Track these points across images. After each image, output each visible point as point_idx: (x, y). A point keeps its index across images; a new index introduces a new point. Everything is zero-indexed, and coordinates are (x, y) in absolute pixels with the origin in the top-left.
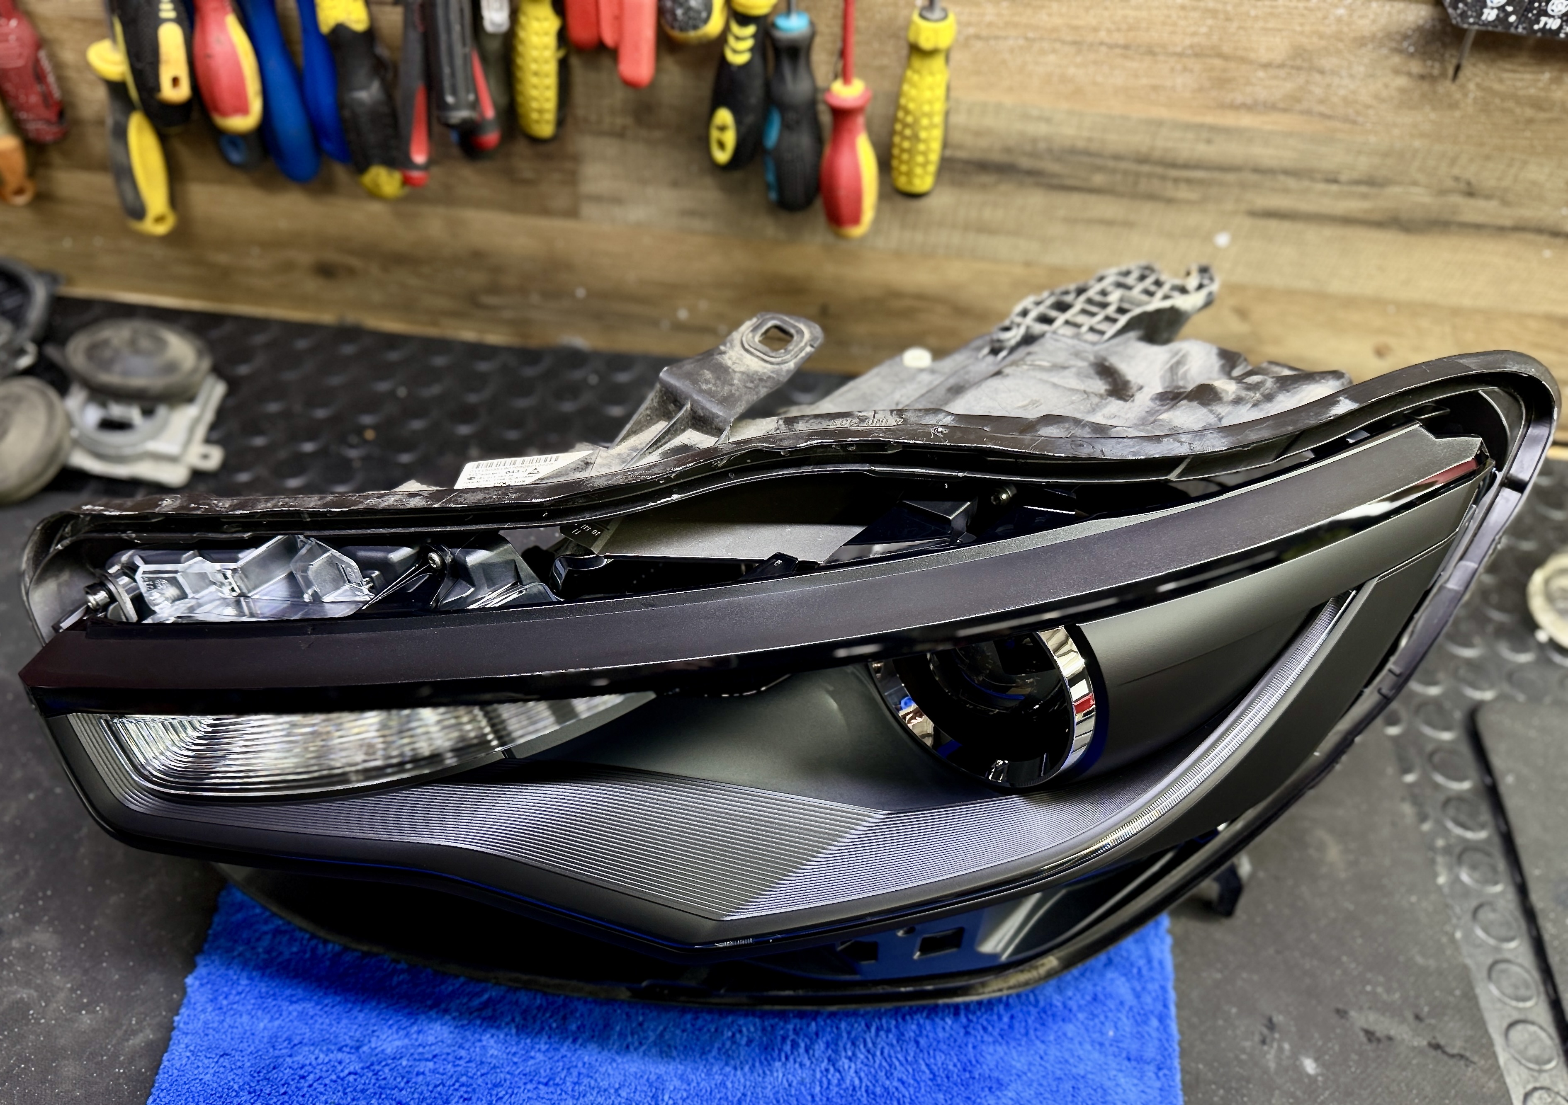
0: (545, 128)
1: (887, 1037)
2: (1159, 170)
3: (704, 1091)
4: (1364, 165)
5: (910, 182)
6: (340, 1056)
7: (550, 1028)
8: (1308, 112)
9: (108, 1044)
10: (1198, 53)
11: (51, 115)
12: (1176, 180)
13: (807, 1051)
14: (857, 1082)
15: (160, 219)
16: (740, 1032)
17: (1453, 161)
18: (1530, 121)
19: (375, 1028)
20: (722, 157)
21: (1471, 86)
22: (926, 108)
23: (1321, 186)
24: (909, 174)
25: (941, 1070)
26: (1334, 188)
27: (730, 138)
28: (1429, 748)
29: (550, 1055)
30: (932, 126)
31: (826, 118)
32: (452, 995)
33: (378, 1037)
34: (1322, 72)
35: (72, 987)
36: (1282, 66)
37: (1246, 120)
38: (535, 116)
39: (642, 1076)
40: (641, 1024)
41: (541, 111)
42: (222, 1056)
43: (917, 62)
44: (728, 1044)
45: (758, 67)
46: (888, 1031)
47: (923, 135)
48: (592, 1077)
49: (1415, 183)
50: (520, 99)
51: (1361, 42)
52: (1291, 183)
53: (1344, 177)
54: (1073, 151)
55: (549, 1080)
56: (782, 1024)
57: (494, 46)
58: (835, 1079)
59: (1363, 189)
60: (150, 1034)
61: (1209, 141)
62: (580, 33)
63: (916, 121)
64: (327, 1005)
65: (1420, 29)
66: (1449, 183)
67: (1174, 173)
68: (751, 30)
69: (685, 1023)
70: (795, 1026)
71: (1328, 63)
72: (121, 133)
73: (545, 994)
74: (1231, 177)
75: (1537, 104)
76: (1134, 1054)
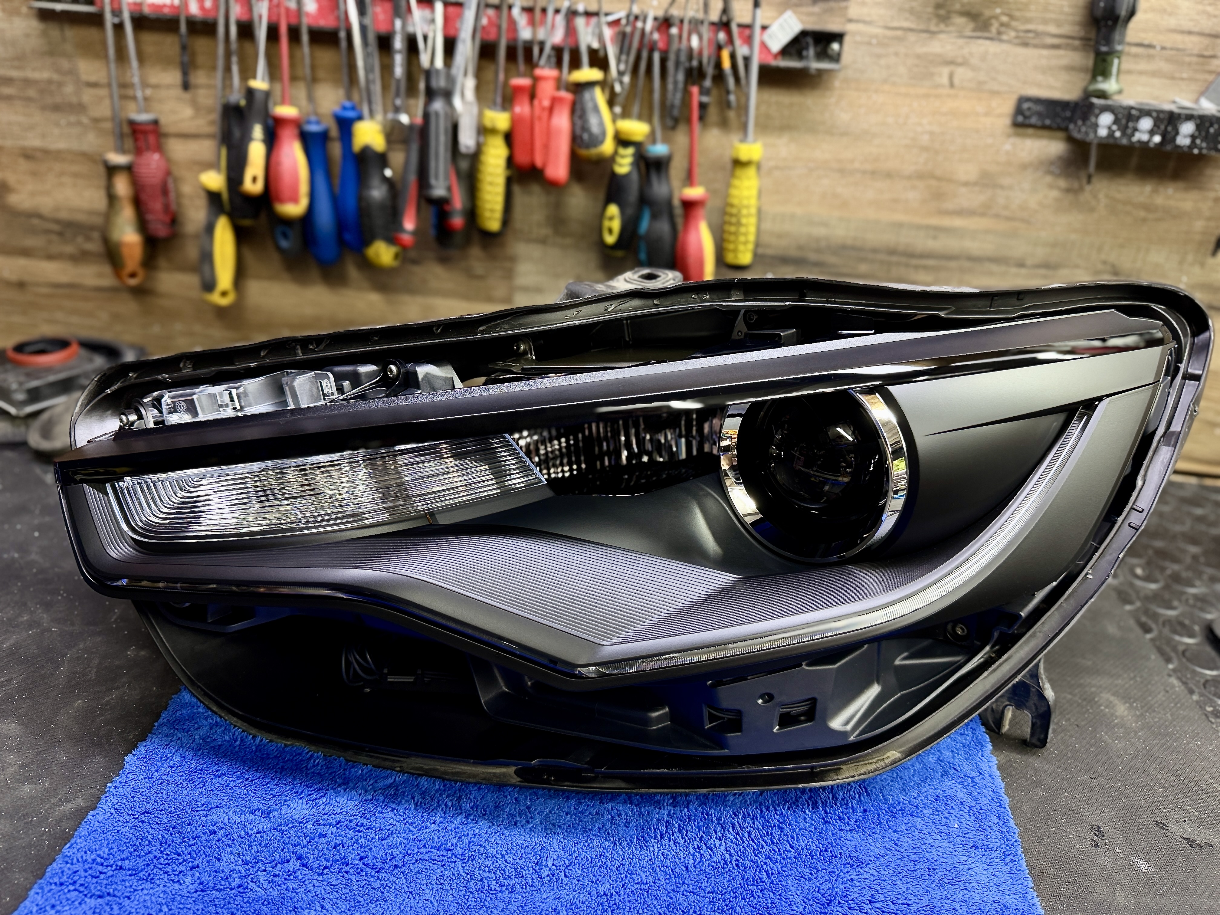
0: (493, 224)
1: (754, 823)
2: (903, 260)
3: (585, 859)
4: (1040, 253)
5: (736, 257)
6: (252, 817)
7: (446, 805)
8: (997, 216)
9: (41, 808)
10: (921, 176)
11: (167, 219)
12: (917, 267)
13: (680, 831)
14: (727, 856)
15: (224, 294)
16: (620, 815)
17: (1100, 249)
18: (1144, 220)
19: (288, 798)
20: (610, 239)
21: (1101, 196)
22: (745, 202)
23: (1014, 270)
24: (735, 251)
25: (805, 850)
26: (1023, 271)
27: (616, 225)
28: (1181, 648)
29: (443, 826)
30: (749, 215)
31: (678, 210)
32: (362, 778)
33: (289, 806)
34: (1002, 187)
35: (22, 764)
36: (975, 184)
37: (957, 222)
38: (487, 214)
39: (527, 846)
40: (528, 808)
41: (492, 211)
42: (143, 813)
43: (739, 172)
44: (608, 825)
45: (635, 177)
46: (754, 818)
47: (744, 221)
48: (481, 845)
49: (1077, 266)
50: (479, 203)
51: (1024, 167)
52: (994, 268)
53: (1029, 262)
54: (844, 247)
55: (441, 846)
56: (657, 810)
57: (464, 165)
58: (707, 853)
59: (1042, 271)
60: (81, 802)
61: (935, 238)
62: (522, 159)
63: (739, 211)
64: (247, 779)
65: (1060, 158)
66: (1100, 267)
67: (914, 262)
68: (630, 151)
69: (569, 807)
70: (670, 811)
71: (1006, 181)
72: (210, 229)
73: (444, 780)
74: (953, 264)
75: (1147, 208)
76: (980, 844)
